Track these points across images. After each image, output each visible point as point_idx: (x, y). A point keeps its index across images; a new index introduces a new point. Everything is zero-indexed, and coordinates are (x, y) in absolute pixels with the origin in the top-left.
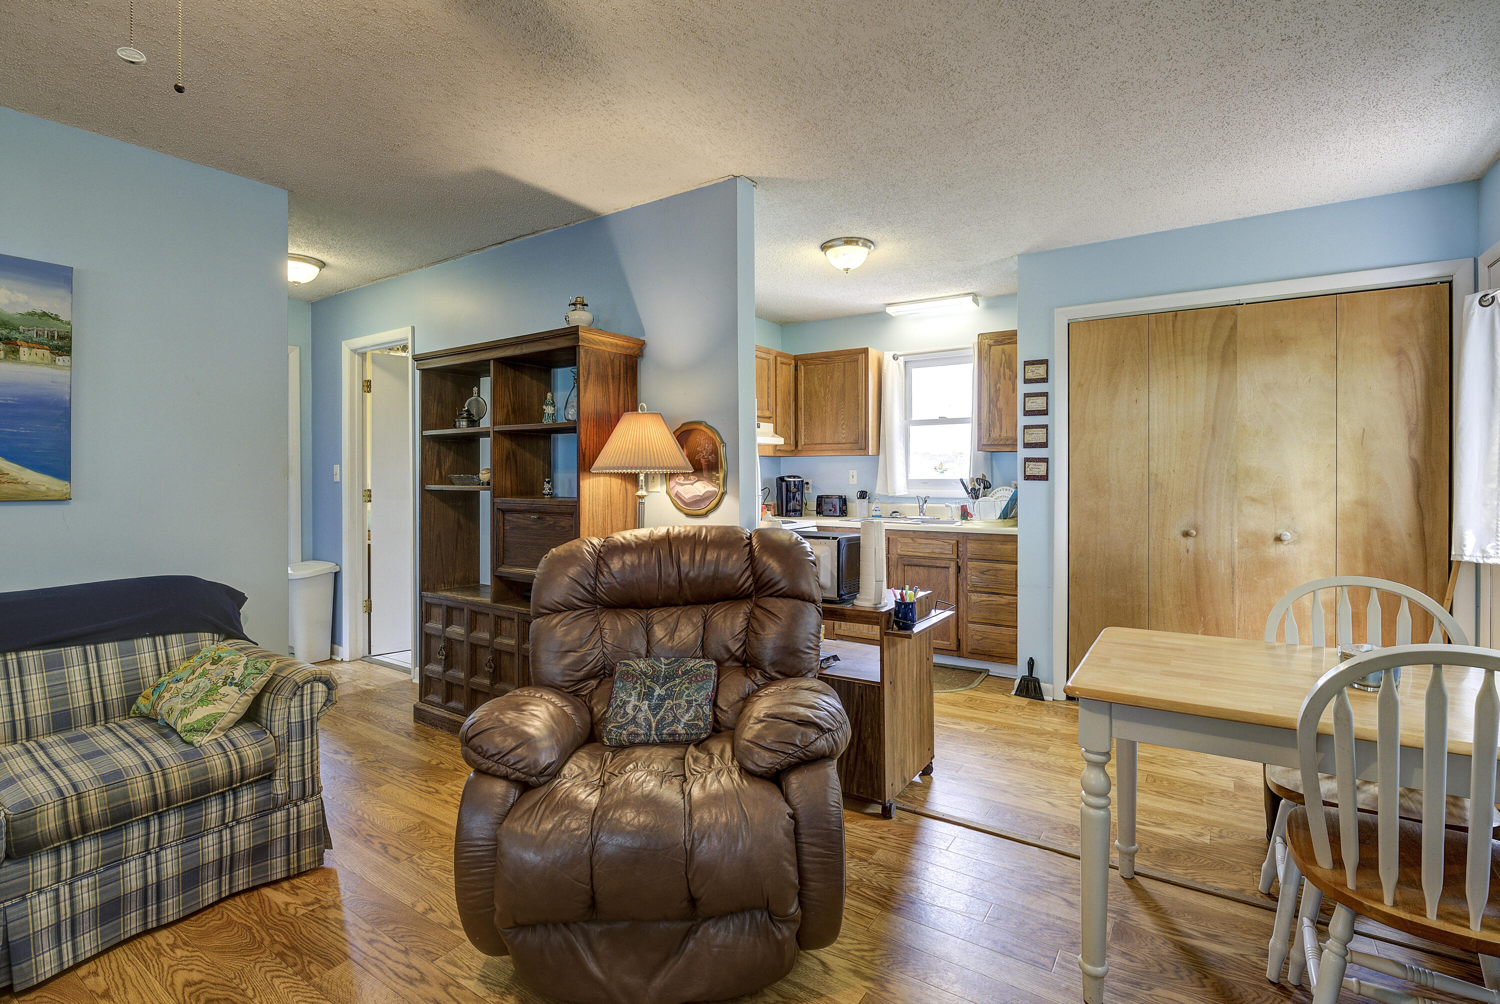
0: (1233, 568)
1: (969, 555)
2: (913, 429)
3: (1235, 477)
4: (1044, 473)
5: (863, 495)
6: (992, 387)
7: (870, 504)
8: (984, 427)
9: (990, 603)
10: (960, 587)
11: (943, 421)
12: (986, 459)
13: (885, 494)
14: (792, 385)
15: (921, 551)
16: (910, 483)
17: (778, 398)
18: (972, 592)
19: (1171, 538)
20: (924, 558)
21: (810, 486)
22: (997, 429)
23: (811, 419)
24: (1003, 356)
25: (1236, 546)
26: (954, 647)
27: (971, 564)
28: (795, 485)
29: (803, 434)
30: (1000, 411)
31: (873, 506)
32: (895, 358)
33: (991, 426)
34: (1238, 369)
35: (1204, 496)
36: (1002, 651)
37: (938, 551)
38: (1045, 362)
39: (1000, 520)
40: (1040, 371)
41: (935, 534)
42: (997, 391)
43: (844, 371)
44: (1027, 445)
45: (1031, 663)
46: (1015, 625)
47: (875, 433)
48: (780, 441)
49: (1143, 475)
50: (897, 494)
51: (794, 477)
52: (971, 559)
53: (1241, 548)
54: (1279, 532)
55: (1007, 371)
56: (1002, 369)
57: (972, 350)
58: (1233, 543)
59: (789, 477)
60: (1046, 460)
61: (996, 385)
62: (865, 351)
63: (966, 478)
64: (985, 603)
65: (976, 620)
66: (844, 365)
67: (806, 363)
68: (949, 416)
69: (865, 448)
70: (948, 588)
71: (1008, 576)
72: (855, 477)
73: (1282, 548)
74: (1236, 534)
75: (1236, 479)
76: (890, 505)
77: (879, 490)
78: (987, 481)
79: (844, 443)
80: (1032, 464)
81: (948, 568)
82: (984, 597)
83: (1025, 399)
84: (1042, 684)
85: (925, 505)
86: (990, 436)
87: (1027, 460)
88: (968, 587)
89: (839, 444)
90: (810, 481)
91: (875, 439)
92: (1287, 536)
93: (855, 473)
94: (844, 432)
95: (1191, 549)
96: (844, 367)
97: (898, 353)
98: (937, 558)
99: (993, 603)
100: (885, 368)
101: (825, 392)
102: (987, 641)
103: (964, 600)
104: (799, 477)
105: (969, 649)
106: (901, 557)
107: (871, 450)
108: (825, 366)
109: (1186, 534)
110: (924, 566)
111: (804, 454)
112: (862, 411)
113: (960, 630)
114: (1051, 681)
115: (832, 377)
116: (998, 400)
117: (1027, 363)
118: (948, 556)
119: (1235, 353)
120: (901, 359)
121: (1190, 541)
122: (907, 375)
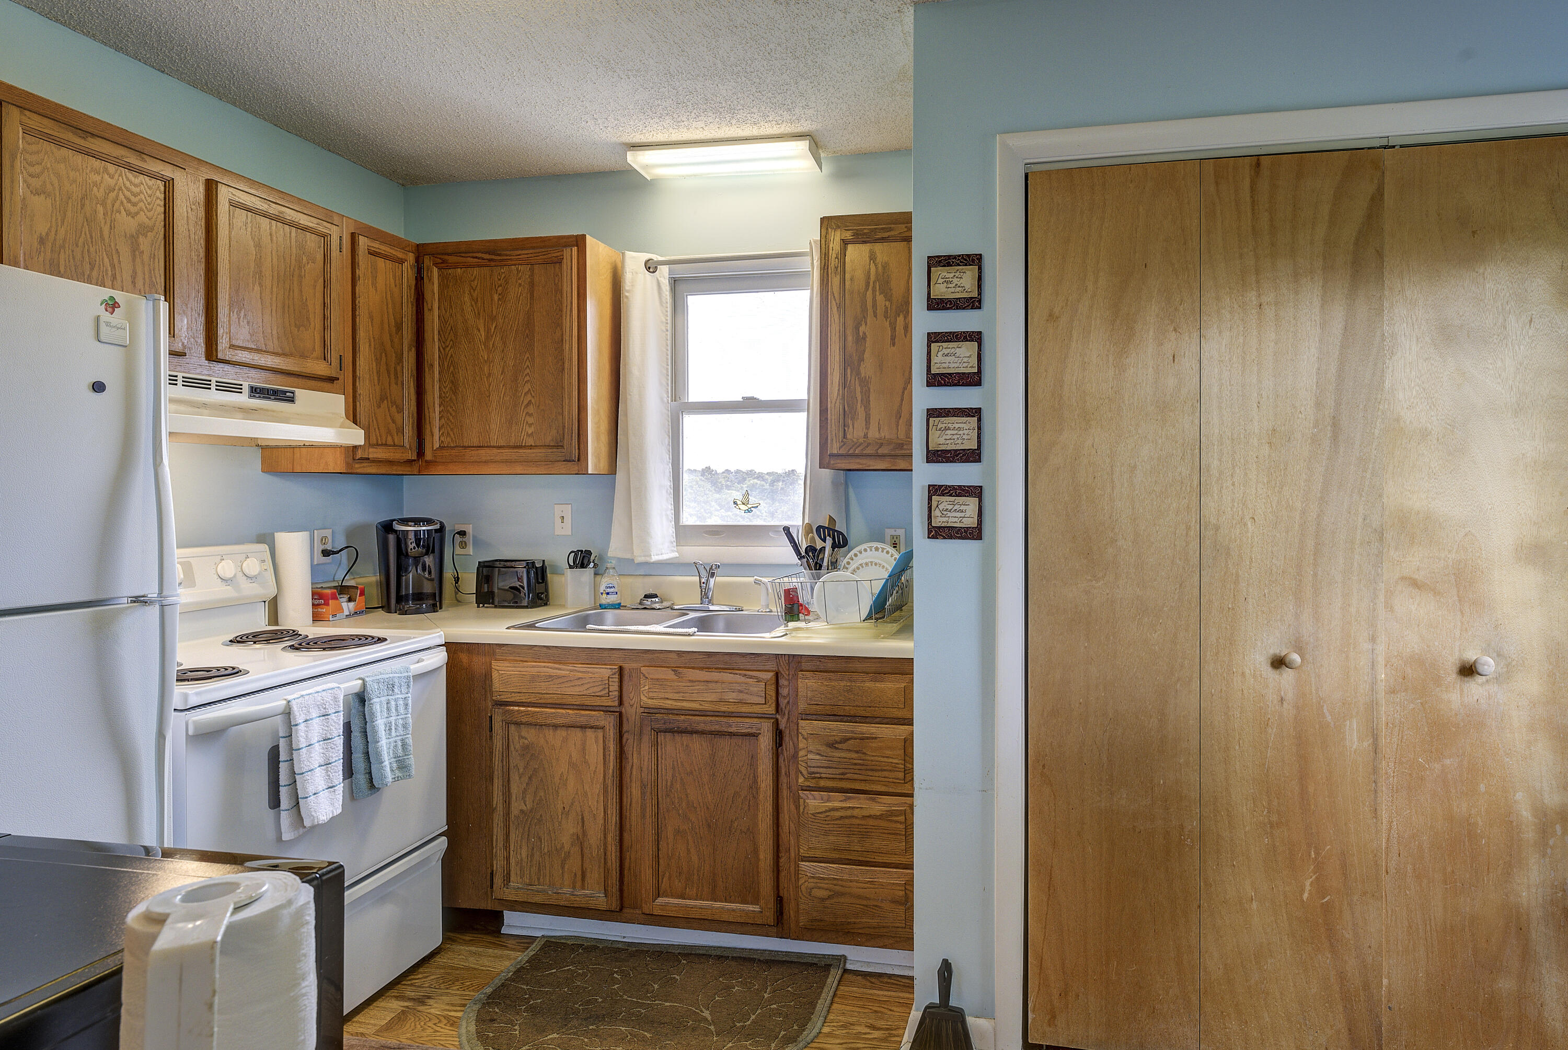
0: (1375, 738)
1: (802, 706)
2: (690, 422)
3: (1381, 535)
4: (970, 521)
5: (582, 559)
6: (849, 332)
7: (598, 578)
8: (832, 416)
9: (849, 813)
10: (783, 779)
11: (750, 405)
12: (835, 484)
13: (628, 556)
14: (408, 311)
15: (695, 697)
16: (683, 533)
17: (362, 334)
18: (810, 789)
19: (1247, 671)
20: (703, 713)
21: (469, 538)
22: (860, 423)
23: (455, 389)
24: (872, 265)
25: (1381, 687)
26: (770, 918)
27: (806, 726)
28: (418, 541)
29: (436, 423)
30: (864, 383)
31: (604, 582)
32: (651, 267)
33: (847, 415)
34: (1386, 293)
35: (1315, 575)
36: (874, 922)
37: (732, 697)
38: (974, 260)
39: (866, 624)
40: (963, 281)
41: (727, 658)
42: (860, 340)
43: (532, 284)
44: (935, 456)
45: (946, 972)
46: (903, 860)
47: (605, 426)
48: (356, 436)
49: (1188, 528)
50: (654, 558)
51: (417, 521)
52: (807, 716)
53: (1392, 691)
54: (1471, 656)
55: (880, 298)
56: (869, 293)
57: (808, 258)
58: (1374, 683)
59: (405, 521)
60: (976, 492)
61: (857, 328)
62: (579, 242)
63: (796, 521)
64: (838, 814)
65: (818, 854)
66: (532, 270)
67: (444, 262)
68: (764, 395)
69: (580, 458)
70: (755, 781)
71: (888, 752)
72: (568, 520)
73: (1475, 688)
74: (1381, 660)
75: (1381, 539)
76: (640, 580)
77: (615, 550)
78: (840, 533)
79: (531, 447)
80: (945, 502)
81: (755, 735)
82: (837, 801)
83: (929, 346)
84: (970, 1020)
85: (712, 581)
86: (845, 436)
87: (935, 490)
88: (801, 780)
89: (520, 447)
90: (469, 529)
91: (605, 438)
92: (1489, 664)
93: (567, 511)
94: (530, 420)
95: (1290, 696)
96: (532, 275)
97: (656, 257)
98: (730, 715)
99: (856, 812)
100: (627, 284)
101: (488, 331)
102: (842, 900)
103: (793, 807)
104: (429, 521)
105: (803, 920)
106: (650, 712)
107: (595, 459)
108: (486, 270)
109: (1279, 663)
110: (702, 733)
111: (440, 469)
112: (570, 377)
113: (782, 874)
114: (987, 1012)
115: (503, 298)
116: (861, 360)
117: (936, 262)
118: (756, 709)
119: (1380, 255)
120: (664, 270)
121: (1287, 675)
122: (678, 308)
